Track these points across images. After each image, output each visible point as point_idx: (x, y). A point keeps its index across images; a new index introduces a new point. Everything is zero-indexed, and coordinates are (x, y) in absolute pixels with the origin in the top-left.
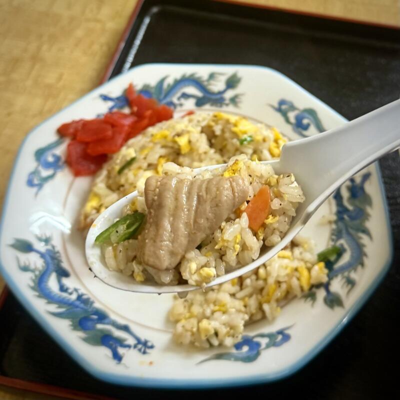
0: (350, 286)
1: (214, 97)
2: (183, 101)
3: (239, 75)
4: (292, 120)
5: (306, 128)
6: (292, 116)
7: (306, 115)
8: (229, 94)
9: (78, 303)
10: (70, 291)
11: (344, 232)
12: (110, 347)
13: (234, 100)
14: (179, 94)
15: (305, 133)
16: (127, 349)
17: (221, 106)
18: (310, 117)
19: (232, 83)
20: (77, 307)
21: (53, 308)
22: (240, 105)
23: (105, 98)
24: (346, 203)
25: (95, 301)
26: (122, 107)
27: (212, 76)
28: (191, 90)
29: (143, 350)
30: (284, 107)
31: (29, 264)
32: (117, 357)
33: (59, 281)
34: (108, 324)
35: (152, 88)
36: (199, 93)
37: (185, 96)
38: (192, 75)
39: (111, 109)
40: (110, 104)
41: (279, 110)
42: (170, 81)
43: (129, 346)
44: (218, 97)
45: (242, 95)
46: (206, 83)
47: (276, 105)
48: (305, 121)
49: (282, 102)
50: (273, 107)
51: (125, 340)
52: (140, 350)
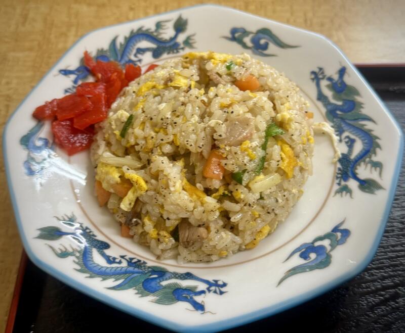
0: (378, 169)
1: (168, 45)
2: (140, 56)
3: (184, 17)
4: (249, 44)
5: (265, 47)
6: (247, 40)
7: (261, 35)
8: (181, 38)
9: (131, 269)
10: (117, 260)
11: (343, 125)
12: (185, 299)
13: (188, 43)
14: (134, 51)
15: (266, 52)
16: (203, 295)
17: (178, 52)
18: (266, 36)
19: (180, 26)
20: (133, 273)
21: (111, 282)
22: (195, 45)
23: (66, 72)
24: (333, 101)
25: (146, 261)
26: (85, 77)
27: (159, 25)
28: (144, 44)
29: (218, 291)
30: (237, 35)
31: (66, 249)
32: (199, 307)
33: (103, 255)
34: (170, 278)
35: (106, 51)
36: (153, 46)
37: (141, 51)
38: (140, 29)
39: (75, 82)
40: (73, 77)
41: (233, 39)
42: (121, 40)
43: (203, 292)
44: (172, 43)
45: (194, 35)
46: (155, 34)
47: (230, 36)
48: (262, 42)
49: (234, 31)
50: (227, 38)
51: (196, 287)
52: (215, 292)
